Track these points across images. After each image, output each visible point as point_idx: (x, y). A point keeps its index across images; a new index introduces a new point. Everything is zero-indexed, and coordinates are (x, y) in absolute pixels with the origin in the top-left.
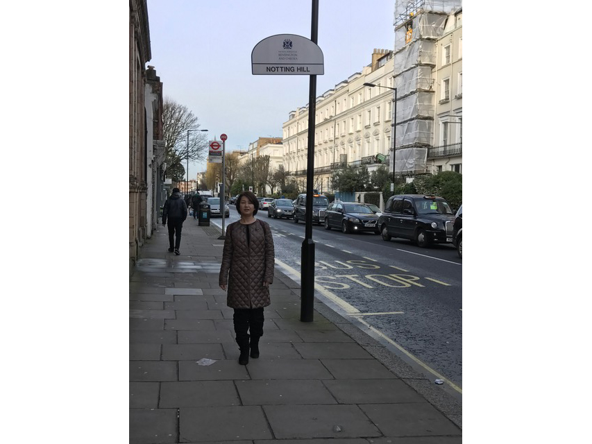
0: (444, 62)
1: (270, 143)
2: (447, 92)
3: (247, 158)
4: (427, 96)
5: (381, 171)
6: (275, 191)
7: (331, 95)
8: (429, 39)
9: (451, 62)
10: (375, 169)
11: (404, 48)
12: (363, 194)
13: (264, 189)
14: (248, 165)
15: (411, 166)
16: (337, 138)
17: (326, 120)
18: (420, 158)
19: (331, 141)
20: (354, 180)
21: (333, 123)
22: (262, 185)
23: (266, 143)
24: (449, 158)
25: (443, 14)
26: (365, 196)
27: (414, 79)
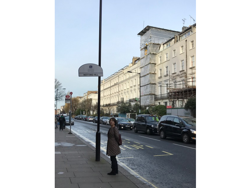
0: (159, 63)
1: (92, 93)
2: (161, 74)
3: (82, 100)
4: (154, 75)
5: (136, 105)
6: (95, 113)
7: (117, 74)
8: (153, 54)
9: (162, 63)
10: (134, 104)
11: (144, 57)
12: (129, 114)
13: (90, 112)
14: (83, 102)
15: (148, 103)
16: (120, 91)
17: (115, 84)
18: (151, 100)
19: (117, 92)
20: (126, 108)
21: (118, 85)
22: (89, 111)
23: (91, 93)
24: (163, 99)
25: (158, 44)
26: (130, 115)
27: (148, 69)
